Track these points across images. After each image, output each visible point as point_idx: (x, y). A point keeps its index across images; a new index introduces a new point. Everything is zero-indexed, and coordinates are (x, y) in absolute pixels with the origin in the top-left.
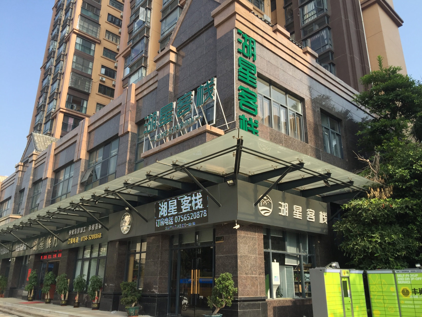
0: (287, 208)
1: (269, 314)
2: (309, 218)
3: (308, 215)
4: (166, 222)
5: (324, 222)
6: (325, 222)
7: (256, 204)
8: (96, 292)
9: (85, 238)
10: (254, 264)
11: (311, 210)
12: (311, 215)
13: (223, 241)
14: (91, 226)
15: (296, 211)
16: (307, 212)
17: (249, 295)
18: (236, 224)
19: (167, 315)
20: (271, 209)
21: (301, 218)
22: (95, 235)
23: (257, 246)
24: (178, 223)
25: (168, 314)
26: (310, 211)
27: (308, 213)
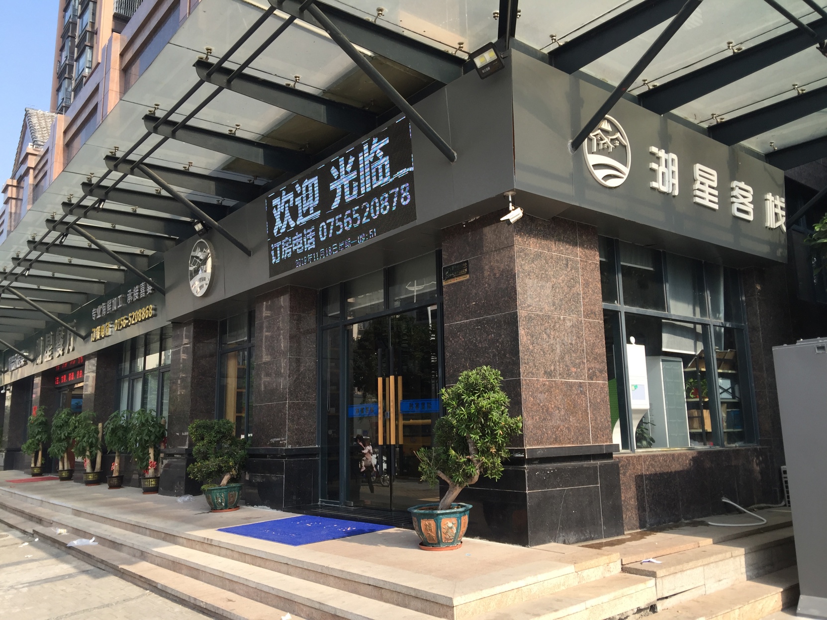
0: (676, 168)
1: (623, 498)
2: (739, 210)
3: (734, 199)
4: (296, 245)
5: (778, 224)
6: (780, 227)
7: (577, 144)
8: (151, 451)
9: (122, 322)
10: (571, 344)
11: (742, 185)
12: (742, 200)
13: (468, 276)
15: (702, 183)
16: (732, 189)
17: (560, 442)
18: (511, 207)
19: (319, 503)
20: (625, 164)
21: (716, 207)
23: (579, 289)
24: (329, 242)
25: (322, 502)
26: (740, 188)
27: (734, 193)
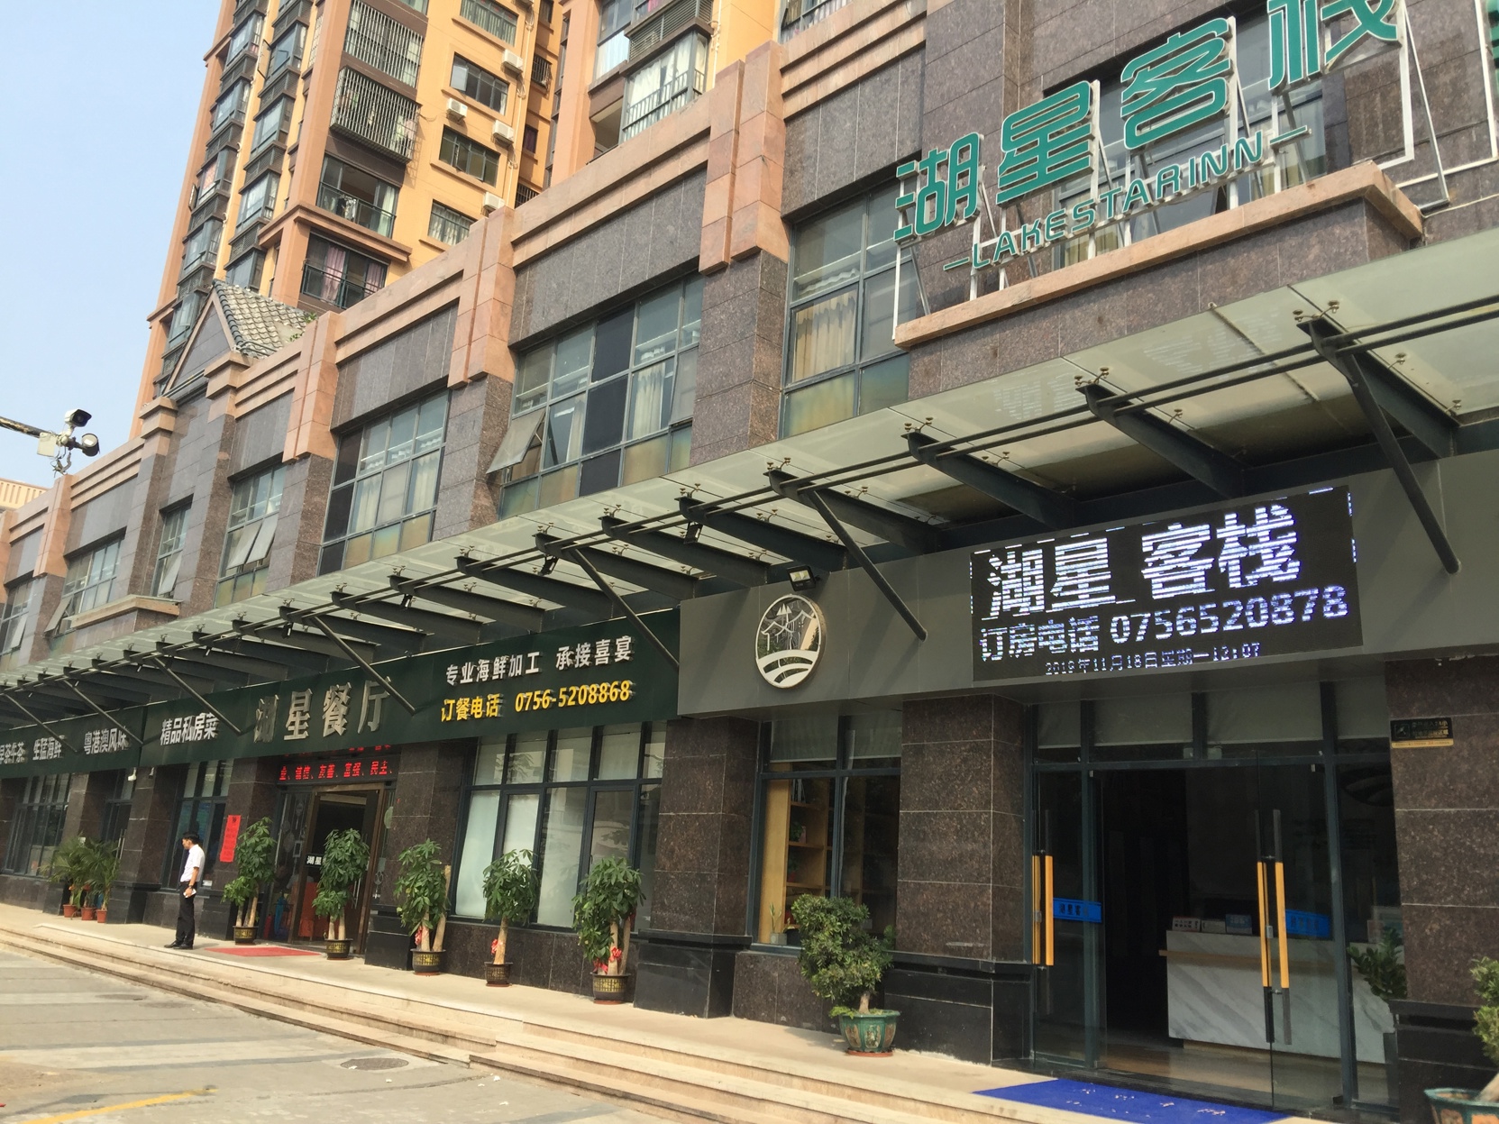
4: (1046, 638)
8: (614, 930)
9: (536, 699)
13: (1450, 742)
14: (573, 648)
19: (1032, 1058)
22: (595, 686)
